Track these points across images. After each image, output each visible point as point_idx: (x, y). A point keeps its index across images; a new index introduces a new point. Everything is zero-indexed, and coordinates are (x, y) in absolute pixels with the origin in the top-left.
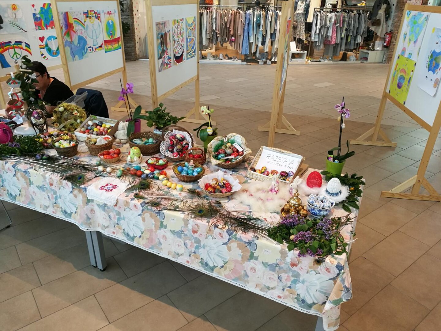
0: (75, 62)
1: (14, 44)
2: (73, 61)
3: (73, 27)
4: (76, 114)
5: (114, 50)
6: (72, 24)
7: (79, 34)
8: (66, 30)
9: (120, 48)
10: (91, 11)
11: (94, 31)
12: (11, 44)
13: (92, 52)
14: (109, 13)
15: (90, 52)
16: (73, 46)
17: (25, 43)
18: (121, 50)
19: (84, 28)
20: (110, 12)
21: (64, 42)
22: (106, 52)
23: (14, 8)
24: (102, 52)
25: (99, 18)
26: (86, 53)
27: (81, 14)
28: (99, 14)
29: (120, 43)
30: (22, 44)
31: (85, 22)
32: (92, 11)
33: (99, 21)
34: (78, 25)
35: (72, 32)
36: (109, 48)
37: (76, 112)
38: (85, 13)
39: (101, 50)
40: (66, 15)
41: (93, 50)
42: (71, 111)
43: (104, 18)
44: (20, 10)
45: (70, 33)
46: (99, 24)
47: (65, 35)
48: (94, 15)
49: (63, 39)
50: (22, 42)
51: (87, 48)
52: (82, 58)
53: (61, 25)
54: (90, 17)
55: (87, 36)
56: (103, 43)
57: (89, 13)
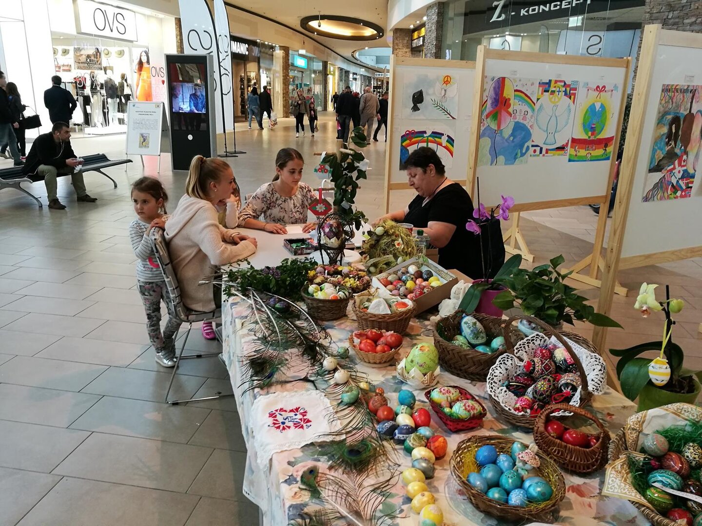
0: (493, 166)
1: (430, 136)
3: (509, 105)
4: (399, 244)
6: (509, 99)
7: (519, 119)
8: (491, 109)
9: (608, 159)
10: (556, 82)
11: (554, 118)
12: (425, 135)
13: (538, 156)
14: (600, 89)
15: (533, 154)
16: (498, 138)
17: (448, 136)
19: (533, 110)
20: (604, 87)
21: (482, 128)
22: (570, 160)
23: (447, 81)
25: (572, 97)
26: (523, 155)
27: (532, 84)
28: (575, 89)
30: (443, 137)
31: (538, 99)
32: (561, 81)
33: (571, 102)
34: (520, 103)
35: (504, 113)
37: (400, 240)
38: (541, 84)
40: (501, 83)
41: (541, 152)
43: (584, 99)
44: (456, 85)
45: (500, 114)
47: (487, 117)
48: (564, 89)
49: (480, 121)
50: (443, 135)
51: (528, 147)
52: (513, 164)
53: (485, 99)
54: (553, 92)
55: (535, 126)
56: (567, 144)
57: (553, 84)
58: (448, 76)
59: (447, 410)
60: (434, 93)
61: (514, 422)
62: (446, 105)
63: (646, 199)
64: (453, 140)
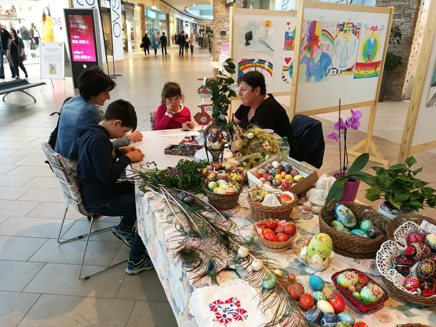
0: (308, 83)
1: (257, 63)
2: (307, 82)
3: (318, 41)
4: (266, 146)
5: (367, 77)
6: (318, 37)
7: (324, 50)
8: (307, 43)
9: (377, 76)
10: (348, 24)
11: (346, 49)
12: (254, 62)
13: (336, 75)
14: (374, 29)
15: (332, 74)
16: (311, 64)
17: (269, 62)
18: (377, 78)
19: (333, 44)
20: (376, 27)
21: (301, 57)
22: (355, 78)
23: (268, 24)
24: (349, 77)
25: (357, 34)
26: (326, 75)
27: (333, 26)
28: (359, 29)
29: (378, 69)
30: (265, 63)
31: (336, 36)
32: (351, 23)
33: (356, 37)
34: (325, 39)
35: (315, 46)
36: (360, 73)
37: (267, 143)
38: (339, 26)
39: (348, 74)
40: (314, 24)
41: (337, 73)
42: (261, 140)
43: (365, 35)
44: (273, 27)
45: (313, 47)
46: (355, 41)
47: (305, 49)
48: (352, 29)
49: (300, 52)
50: (265, 61)
51: (329, 69)
52: (320, 81)
53: (303, 36)
54: (346, 31)
55: (334, 55)
56: (353, 66)
57: (345, 25)
58: (268, 21)
59: (356, 294)
60: (259, 33)
61: (410, 300)
62: (267, 41)
63: (428, 105)
64: (272, 65)
